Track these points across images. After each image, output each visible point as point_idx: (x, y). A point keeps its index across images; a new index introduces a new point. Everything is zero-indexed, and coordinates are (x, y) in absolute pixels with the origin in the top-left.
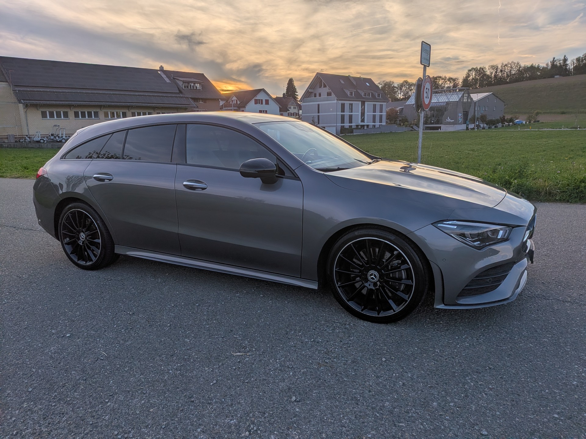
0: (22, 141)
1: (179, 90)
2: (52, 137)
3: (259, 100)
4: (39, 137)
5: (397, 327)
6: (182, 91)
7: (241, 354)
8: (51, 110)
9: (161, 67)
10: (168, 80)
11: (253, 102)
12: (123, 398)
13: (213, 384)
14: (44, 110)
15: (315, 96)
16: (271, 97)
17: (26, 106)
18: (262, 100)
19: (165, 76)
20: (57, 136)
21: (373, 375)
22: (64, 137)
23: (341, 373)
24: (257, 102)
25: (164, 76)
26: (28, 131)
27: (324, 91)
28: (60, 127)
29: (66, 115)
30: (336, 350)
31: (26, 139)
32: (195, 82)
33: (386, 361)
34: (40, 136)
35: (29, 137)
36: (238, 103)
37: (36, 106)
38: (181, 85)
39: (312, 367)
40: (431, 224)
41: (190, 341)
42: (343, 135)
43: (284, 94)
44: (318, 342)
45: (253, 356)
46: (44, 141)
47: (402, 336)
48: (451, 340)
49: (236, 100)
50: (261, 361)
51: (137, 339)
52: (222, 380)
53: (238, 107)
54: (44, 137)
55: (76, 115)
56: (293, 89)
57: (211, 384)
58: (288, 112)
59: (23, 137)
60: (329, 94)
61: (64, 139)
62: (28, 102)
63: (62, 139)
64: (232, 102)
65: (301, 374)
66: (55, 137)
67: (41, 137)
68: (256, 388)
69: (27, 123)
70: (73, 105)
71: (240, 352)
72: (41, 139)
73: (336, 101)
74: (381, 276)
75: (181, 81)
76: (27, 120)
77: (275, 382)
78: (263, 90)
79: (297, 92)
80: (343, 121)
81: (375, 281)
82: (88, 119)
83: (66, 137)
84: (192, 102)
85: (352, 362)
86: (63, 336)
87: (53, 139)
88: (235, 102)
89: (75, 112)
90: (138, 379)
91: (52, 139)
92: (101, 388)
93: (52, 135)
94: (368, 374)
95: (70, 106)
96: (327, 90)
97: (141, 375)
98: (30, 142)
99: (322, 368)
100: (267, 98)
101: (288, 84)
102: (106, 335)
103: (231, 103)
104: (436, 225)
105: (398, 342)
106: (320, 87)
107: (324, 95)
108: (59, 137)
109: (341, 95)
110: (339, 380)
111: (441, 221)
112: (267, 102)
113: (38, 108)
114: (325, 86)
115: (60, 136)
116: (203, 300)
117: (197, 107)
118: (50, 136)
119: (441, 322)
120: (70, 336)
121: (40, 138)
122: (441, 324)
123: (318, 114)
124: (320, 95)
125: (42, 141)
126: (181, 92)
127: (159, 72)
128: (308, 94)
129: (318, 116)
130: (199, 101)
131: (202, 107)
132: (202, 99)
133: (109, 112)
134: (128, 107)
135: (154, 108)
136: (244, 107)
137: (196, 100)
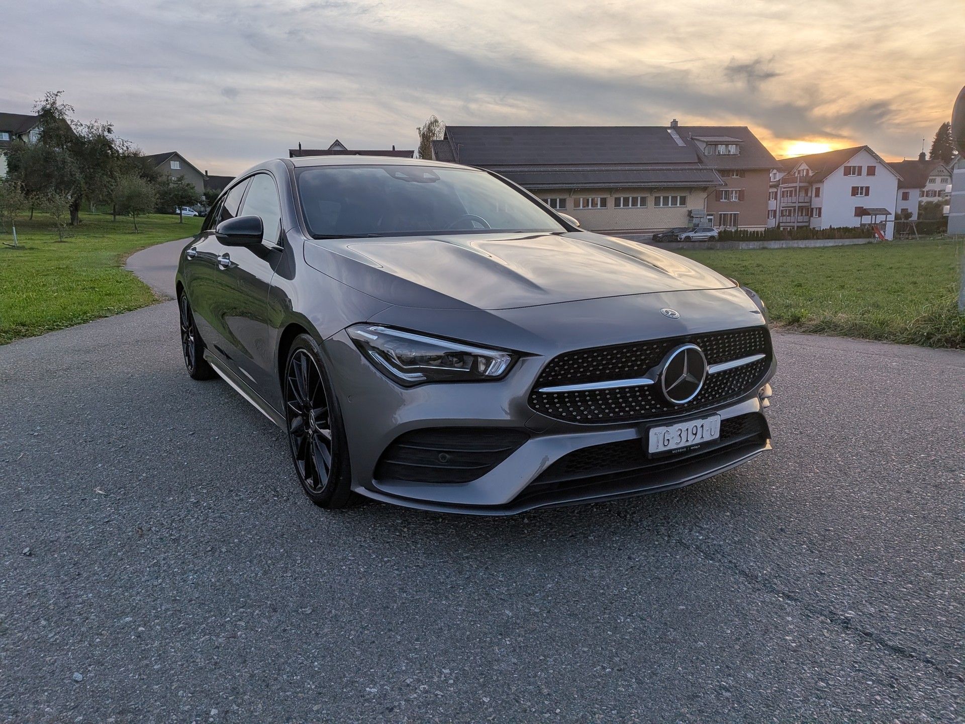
1: (699, 158)
3: (854, 167)
6: (704, 158)
9: (675, 122)
10: (680, 143)
11: (841, 170)
16: (881, 162)
18: (860, 168)
19: (678, 136)
24: (848, 171)
25: (676, 137)
32: (727, 142)
36: (811, 174)
38: (703, 150)
43: (923, 155)
49: (807, 170)
53: (808, 182)
58: (923, 189)
64: (799, 173)
75: (704, 141)
78: (866, 149)
84: (718, 176)
88: (805, 174)
100: (873, 163)
103: (796, 175)
112: (871, 171)
117: (726, 185)
126: (700, 161)
127: (669, 131)
130: (731, 174)
131: (735, 184)
132: (737, 170)
133: (581, 200)
134: (610, 190)
135: (651, 190)
136: (821, 181)
137: (724, 172)
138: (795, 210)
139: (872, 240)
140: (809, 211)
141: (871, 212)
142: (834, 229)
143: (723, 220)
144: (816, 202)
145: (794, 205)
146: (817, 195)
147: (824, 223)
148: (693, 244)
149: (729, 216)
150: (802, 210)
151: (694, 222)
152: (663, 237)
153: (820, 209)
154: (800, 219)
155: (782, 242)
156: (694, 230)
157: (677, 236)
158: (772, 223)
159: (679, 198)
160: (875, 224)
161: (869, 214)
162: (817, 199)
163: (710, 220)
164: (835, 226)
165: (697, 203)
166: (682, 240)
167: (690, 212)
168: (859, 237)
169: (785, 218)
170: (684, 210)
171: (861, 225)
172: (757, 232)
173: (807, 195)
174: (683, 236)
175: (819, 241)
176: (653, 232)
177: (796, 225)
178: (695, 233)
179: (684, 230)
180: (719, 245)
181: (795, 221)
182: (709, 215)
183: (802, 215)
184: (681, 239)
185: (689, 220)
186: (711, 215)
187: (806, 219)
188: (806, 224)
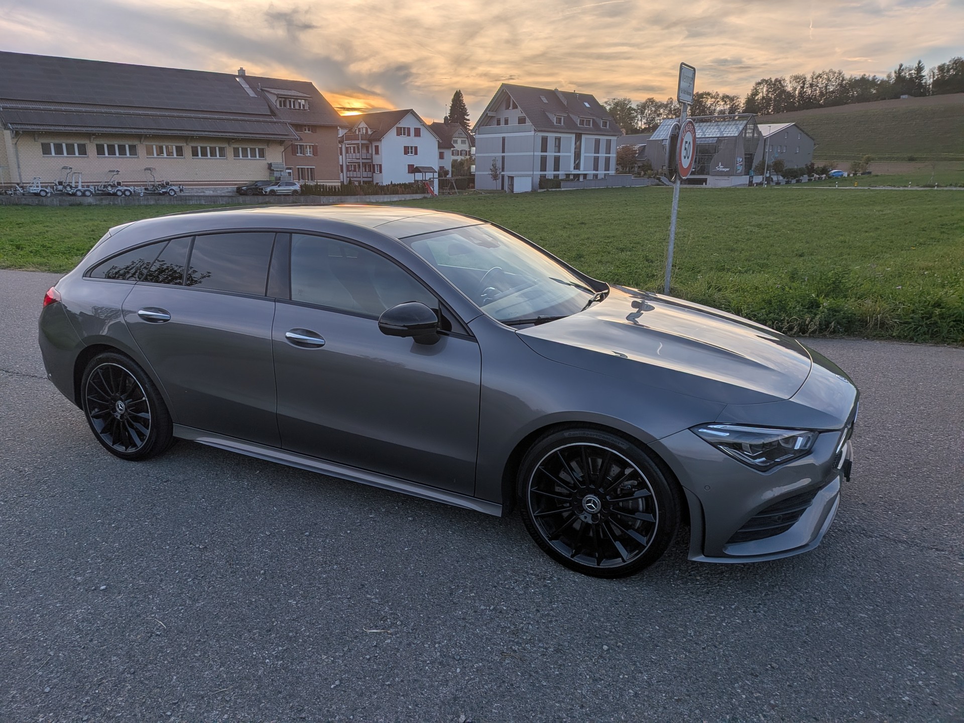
0: (10, 192)
1: (271, 111)
2: (60, 187)
3: (404, 128)
4: (37, 187)
5: (628, 586)
6: (277, 112)
7: (378, 631)
8: (57, 141)
9: (242, 71)
10: (252, 94)
12: (195, 709)
13: (335, 687)
14: (45, 141)
15: (499, 124)
16: (424, 124)
17: (17, 134)
18: (409, 129)
19: (248, 86)
20: (68, 185)
21: (588, 677)
22: (80, 188)
23: (537, 672)
24: (400, 132)
25: (245, 86)
26: (20, 176)
27: (513, 115)
28: (73, 171)
29: (83, 151)
30: (530, 627)
31: (16, 190)
32: (297, 96)
33: (609, 649)
34: (40, 185)
35: (22, 187)
36: (370, 132)
37: (32, 135)
38: (274, 102)
39: (492, 658)
40: (689, 429)
41: (297, 604)
42: (543, 190)
43: (446, 118)
44: (501, 612)
45: (398, 635)
46: (47, 193)
47: (635, 603)
48: (712, 613)
49: (366, 128)
50: (409, 644)
51: (213, 597)
52: (349, 680)
53: (368, 140)
54: (46, 187)
55: (100, 150)
56: (462, 109)
57: (332, 686)
58: (452, 149)
59: (11, 187)
60: (522, 121)
61: (79, 190)
62: (19, 127)
63: (77, 191)
64: (359, 131)
65: (474, 671)
66: (65, 187)
67: (42, 187)
68: (403, 696)
69: (18, 161)
70: (94, 134)
71: (376, 627)
72: (41, 191)
73: (532, 133)
74: (605, 504)
75: (274, 94)
76: (18, 158)
77: (432, 686)
78: (411, 112)
79: (468, 115)
80: (543, 168)
81: (596, 512)
82: (119, 157)
83: (83, 186)
84: (292, 130)
85: (555, 650)
86: (95, 589)
87: (61, 191)
88: (364, 132)
89: (97, 145)
90: (217, 673)
91: (59, 191)
92: (158, 690)
93: (60, 183)
94: (580, 675)
95: (88, 135)
96: (518, 113)
97: (220, 667)
98: (23, 194)
99: (507, 661)
100: (418, 125)
101: (453, 101)
102: (163, 589)
103: (357, 133)
104: (695, 430)
105: (628, 614)
106: (507, 108)
107: (514, 122)
108: (71, 187)
109: (542, 123)
110: (533, 685)
111: (705, 425)
112: (418, 133)
113: (36, 138)
114: (515, 107)
115: (73, 186)
116: (316, 524)
117: (301, 139)
118: (56, 185)
119: (698, 578)
120: (106, 588)
121: (40, 188)
122: (697, 580)
123: (503, 154)
124: (506, 122)
125: (43, 194)
126: (273, 113)
127: (237, 79)
128: (486, 120)
129: (503, 158)
130: (304, 130)
131: (308, 139)
132: (308, 126)
133: (154, 147)
134: (186, 139)
135: (229, 140)
136: (379, 140)
137: (298, 127)
138: (359, 166)
139: (426, 195)
140: (372, 167)
141: (421, 170)
142: (395, 185)
143: (301, 174)
144: (376, 160)
145: (358, 161)
146: (377, 152)
147: (385, 179)
148: (279, 197)
149: (306, 170)
150: (365, 165)
151: (275, 175)
152: (247, 189)
153: (380, 166)
154: (365, 174)
155: (357, 197)
156: (276, 184)
157: (262, 189)
158: (344, 177)
159: (257, 150)
160: (425, 180)
161: (421, 172)
162: (377, 156)
163: (289, 173)
164: (396, 182)
165: (275, 156)
166: (268, 193)
167: (270, 165)
168: (417, 193)
169: (351, 173)
170: (263, 163)
171: (415, 181)
172: (335, 187)
173: (368, 153)
174: (268, 189)
175: (386, 196)
176: (235, 184)
177: (362, 180)
178: (279, 186)
179: (268, 183)
180: (302, 198)
181: (361, 176)
182: (288, 169)
183: (365, 171)
184: (266, 192)
185: (270, 173)
186: (290, 169)
187: (370, 174)
188: (370, 179)
